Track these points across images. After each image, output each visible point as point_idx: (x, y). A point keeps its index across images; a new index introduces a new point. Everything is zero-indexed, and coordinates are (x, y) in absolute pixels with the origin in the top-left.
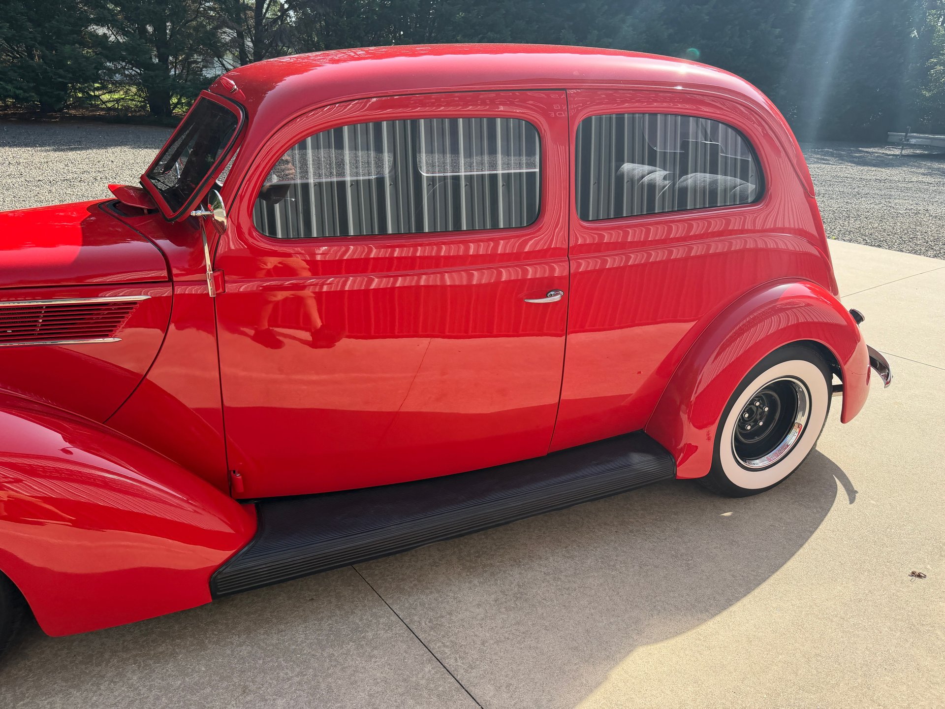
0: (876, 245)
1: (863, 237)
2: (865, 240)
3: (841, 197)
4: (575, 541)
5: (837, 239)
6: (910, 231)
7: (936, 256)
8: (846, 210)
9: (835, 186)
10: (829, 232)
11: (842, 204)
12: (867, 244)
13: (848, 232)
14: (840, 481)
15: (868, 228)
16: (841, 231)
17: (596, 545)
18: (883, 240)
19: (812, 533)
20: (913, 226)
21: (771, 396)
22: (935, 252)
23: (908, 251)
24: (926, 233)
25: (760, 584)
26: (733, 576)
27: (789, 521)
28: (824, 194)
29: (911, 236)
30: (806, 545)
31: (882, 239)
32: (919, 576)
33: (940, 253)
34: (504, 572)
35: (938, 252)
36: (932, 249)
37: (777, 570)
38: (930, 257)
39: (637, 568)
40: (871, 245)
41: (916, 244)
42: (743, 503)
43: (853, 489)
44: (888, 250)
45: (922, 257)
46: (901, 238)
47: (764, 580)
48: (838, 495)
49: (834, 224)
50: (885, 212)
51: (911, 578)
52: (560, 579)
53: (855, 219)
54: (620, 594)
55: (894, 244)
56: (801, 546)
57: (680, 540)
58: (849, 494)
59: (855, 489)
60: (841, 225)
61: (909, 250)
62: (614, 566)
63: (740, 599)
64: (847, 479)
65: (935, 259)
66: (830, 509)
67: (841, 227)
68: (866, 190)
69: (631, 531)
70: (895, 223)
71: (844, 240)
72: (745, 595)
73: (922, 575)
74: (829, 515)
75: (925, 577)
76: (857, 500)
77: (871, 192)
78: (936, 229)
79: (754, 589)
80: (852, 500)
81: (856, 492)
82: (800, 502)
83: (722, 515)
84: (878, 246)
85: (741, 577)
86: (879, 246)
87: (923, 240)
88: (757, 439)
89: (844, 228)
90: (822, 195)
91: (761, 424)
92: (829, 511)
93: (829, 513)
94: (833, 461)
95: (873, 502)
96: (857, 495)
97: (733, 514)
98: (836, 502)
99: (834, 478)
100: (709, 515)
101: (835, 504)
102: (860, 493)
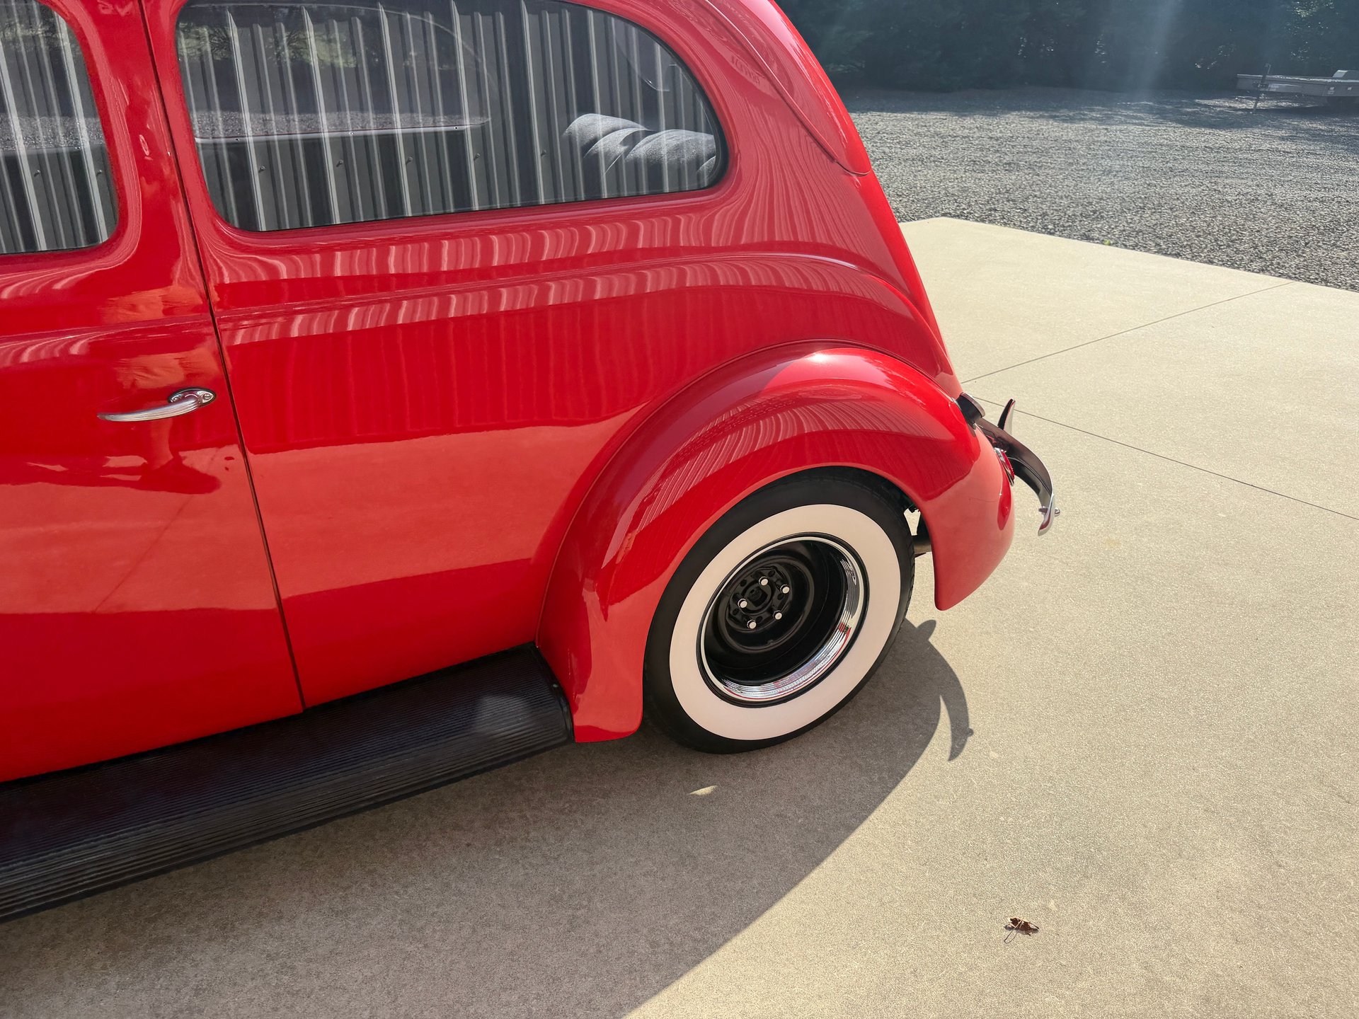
0: (1174, 252)
1: (1158, 240)
2: (1159, 245)
3: (1142, 177)
4: (370, 872)
5: (1115, 244)
6: (1234, 230)
7: (1263, 270)
8: (1143, 196)
9: (1139, 159)
10: (1104, 233)
11: (1141, 188)
12: (1160, 251)
13: (1134, 233)
14: (948, 709)
15: (1169, 225)
16: (1124, 230)
17: (411, 878)
18: (1187, 245)
19: (851, 829)
20: (1240, 221)
21: (793, 567)
22: (1264, 263)
23: (1221, 263)
24: (1258, 231)
25: (699, 962)
26: (654, 944)
27: (817, 802)
28: (1117, 172)
29: (1234, 237)
30: (828, 863)
31: (1185, 243)
32: (1026, 928)
33: (1272, 264)
34: (186, 956)
35: (1268, 264)
36: (1261, 258)
37: (746, 925)
38: (1253, 271)
39: (466, 932)
40: (1166, 254)
41: (1237, 252)
42: (744, 764)
43: (968, 726)
44: (1189, 262)
45: (1241, 272)
46: (1216, 240)
47: (712, 950)
48: (933, 741)
49: (1117, 220)
50: (1205, 198)
51: (1008, 932)
52: (293, 968)
53: (1153, 210)
54: (400, 999)
55: (1202, 252)
56: (818, 862)
57: (586, 857)
58: (954, 738)
59: (971, 727)
60: (1127, 222)
61: (1223, 261)
62: (421, 929)
63: (640, 1004)
64: (964, 704)
65: (1261, 276)
66: (906, 772)
67: (1126, 225)
68: (1186, 164)
69: (498, 843)
70: (1213, 217)
71: (1126, 246)
72: (656, 993)
73: (1032, 926)
74: (899, 788)
75: (1035, 930)
76: (965, 752)
77: (1192, 167)
78: (1276, 225)
79: (681, 975)
80: (953, 755)
81: (971, 732)
82: (855, 758)
83: (695, 792)
84: (1176, 254)
85: (667, 946)
86: (1178, 255)
87: (1251, 244)
88: (772, 644)
89: (1131, 225)
90: (1114, 173)
91: (779, 616)
92: (902, 777)
93: (902, 782)
94: (951, 665)
95: (994, 755)
96: (970, 739)
97: (715, 790)
98: (923, 756)
99: (940, 703)
100: (669, 795)
101: (920, 761)
102: (977, 734)
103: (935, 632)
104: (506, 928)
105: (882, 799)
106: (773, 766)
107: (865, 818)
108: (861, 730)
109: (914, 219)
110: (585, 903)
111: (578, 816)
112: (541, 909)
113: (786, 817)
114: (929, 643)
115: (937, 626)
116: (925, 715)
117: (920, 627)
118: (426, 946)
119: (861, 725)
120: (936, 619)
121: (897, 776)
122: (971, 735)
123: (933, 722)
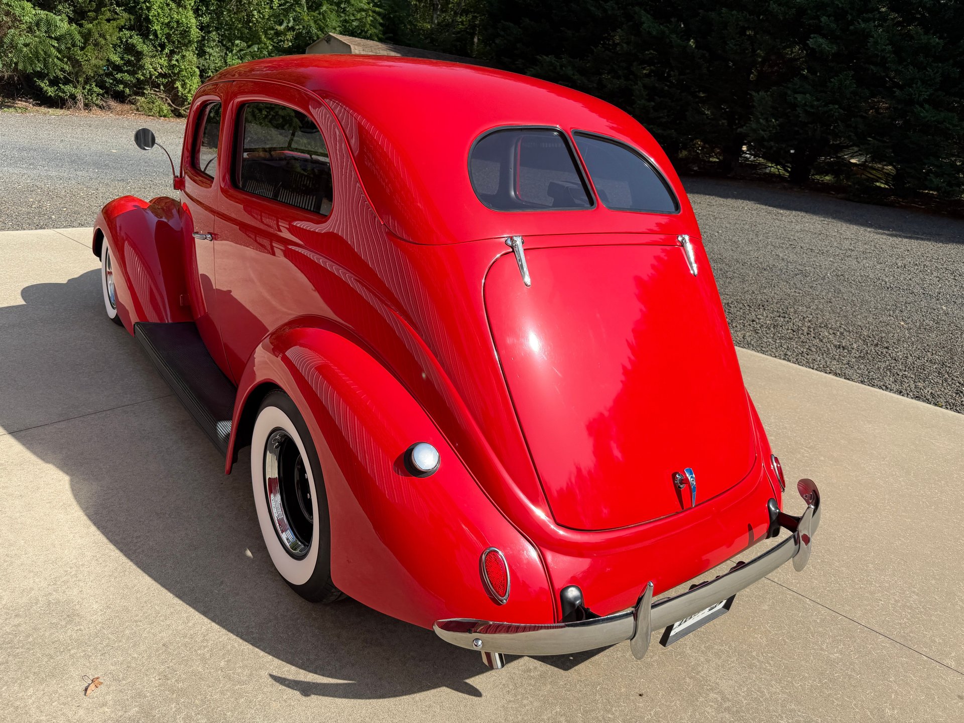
14: (336, 684)
19: (204, 613)
25: (120, 550)
30: (176, 601)
43: (315, 694)
47: (127, 555)
48: (294, 668)
52: (161, 453)
56: (179, 596)
58: (298, 682)
72: (108, 537)
74: (241, 642)
76: (280, 686)
80: (276, 678)
81: (306, 695)
83: (247, 550)
92: (253, 645)
96: (297, 693)
97: (249, 558)
98: (277, 660)
99: (345, 680)
100: (246, 541)
101: (270, 657)
102: (304, 698)
103: (461, 694)
104: (164, 497)
105: (231, 630)
107: (214, 621)
108: (308, 628)
110: (173, 516)
112: (173, 505)
113: (221, 585)
114: (440, 687)
115: (473, 697)
116: (329, 668)
117: (466, 683)
119: (314, 628)
120: (483, 698)
122: (302, 694)
123: (318, 671)
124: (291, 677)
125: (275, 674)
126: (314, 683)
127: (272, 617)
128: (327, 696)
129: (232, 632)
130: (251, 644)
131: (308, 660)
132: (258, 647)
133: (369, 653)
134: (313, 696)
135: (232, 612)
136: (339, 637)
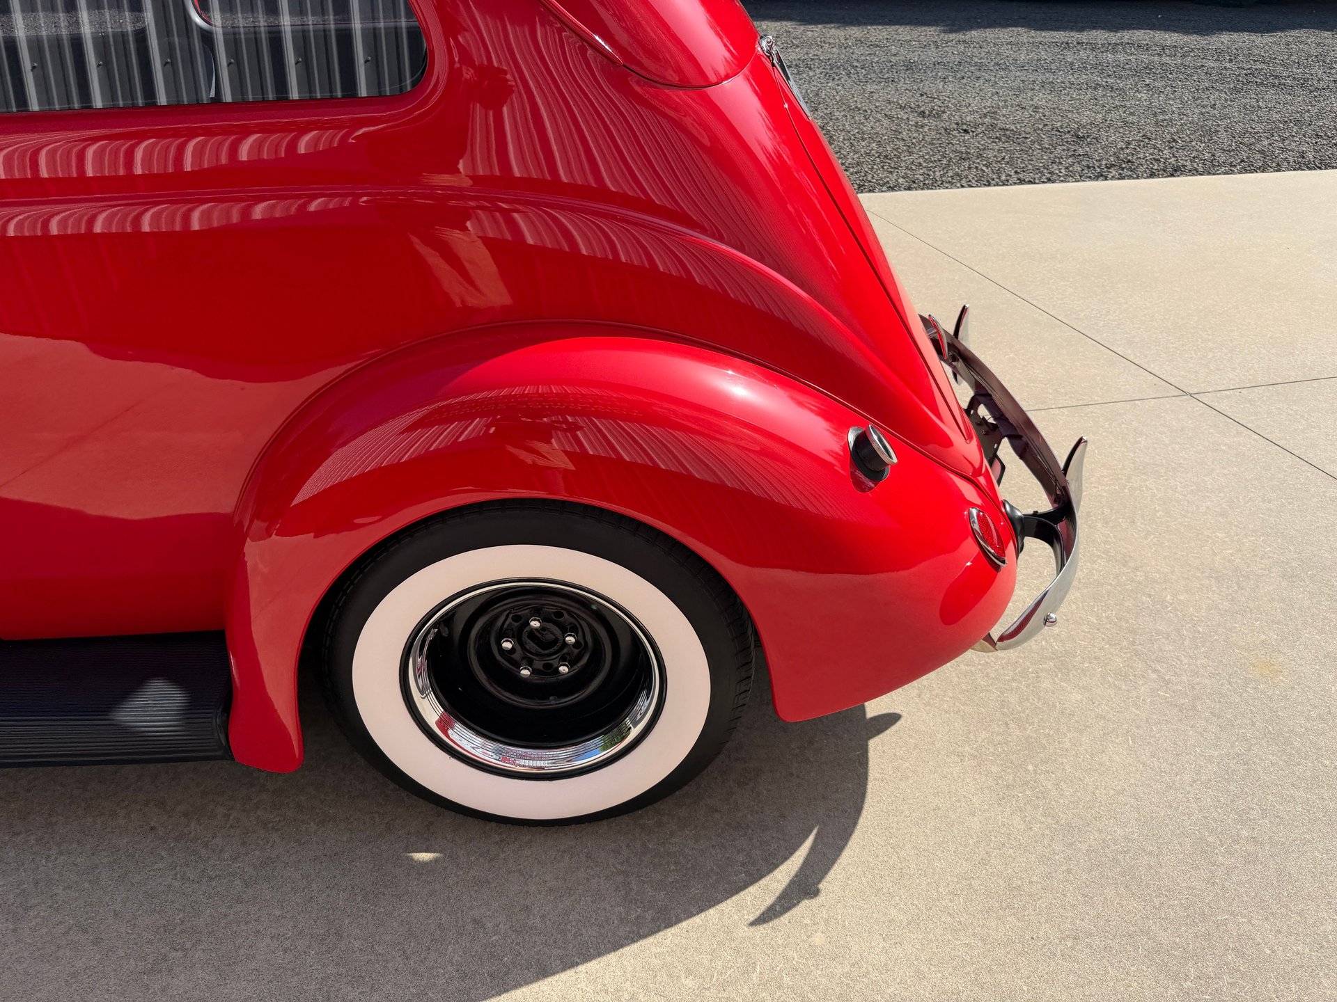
4: (51, 824)
14: (813, 849)
17: (74, 845)
27: (535, 921)
39: (60, 930)
43: (819, 882)
48: (752, 889)
57: (238, 889)
58: (784, 895)
62: (29, 908)
64: (841, 849)
69: (180, 837)
76: (782, 919)
80: (763, 919)
81: (816, 894)
82: (631, 878)
83: (413, 854)
93: (661, 933)
94: (870, 786)
95: (818, 939)
96: (806, 903)
97: (436, 860)
98: (723, 906)
99: (807, 837)
100: (384, 847)
101: (712, 911)
102: (820, 899)
103: (888, 732)
104: (97, 942)
105: (616, 946)
106: (527, 852)
107: (574, 965)
108: (673, 840)
109: (1320, 168)
110: (188, 945)
111: (275, 837)
112: (144, 933)
113: (483, 926)
114: (867, 745)
115: (898, 724)
116: (774, 846)
117: (872, 719)
118: (15, 930)
119: (679, 833)
120: (904, 715)
121: (665, 919)
122: (812, 898)
123: (775, 861)
124: (769, 900)
125: (752, 918)
126: (796, 876)
127: (620, 879)
128: (829, 869)
129: (622, 946)
130: (666, 927)
131: (743, 864)
132: (679, 921)
133: (769, 790)
134: (821, 886)
135: (570, 931)
136: (717, 811)
